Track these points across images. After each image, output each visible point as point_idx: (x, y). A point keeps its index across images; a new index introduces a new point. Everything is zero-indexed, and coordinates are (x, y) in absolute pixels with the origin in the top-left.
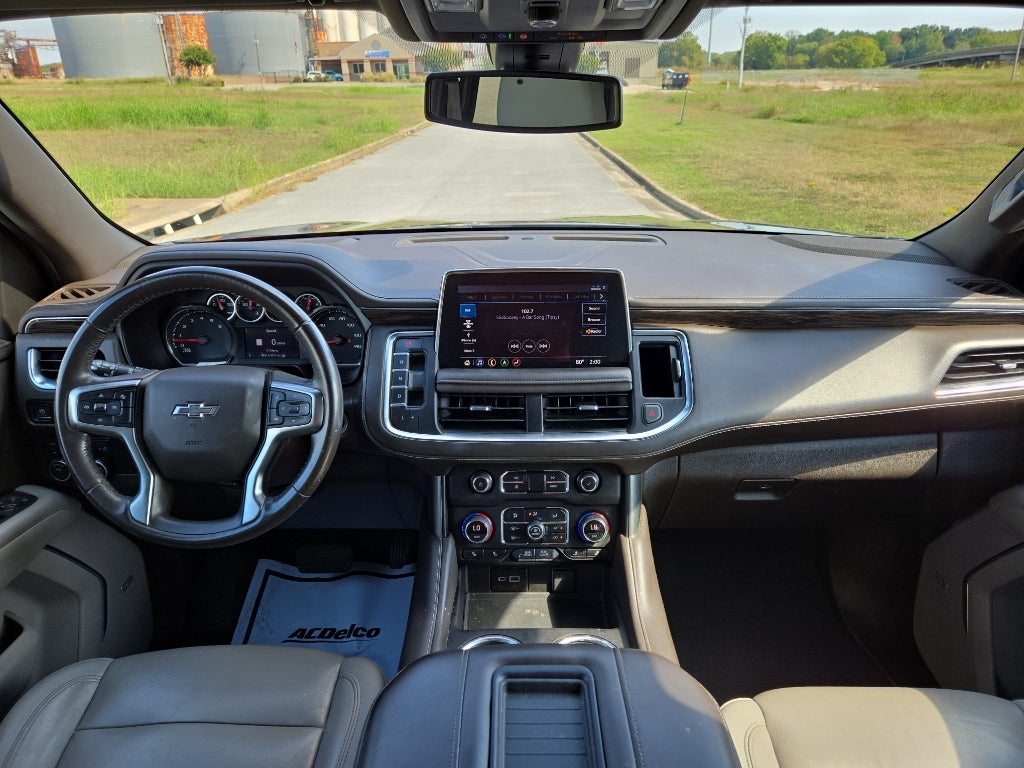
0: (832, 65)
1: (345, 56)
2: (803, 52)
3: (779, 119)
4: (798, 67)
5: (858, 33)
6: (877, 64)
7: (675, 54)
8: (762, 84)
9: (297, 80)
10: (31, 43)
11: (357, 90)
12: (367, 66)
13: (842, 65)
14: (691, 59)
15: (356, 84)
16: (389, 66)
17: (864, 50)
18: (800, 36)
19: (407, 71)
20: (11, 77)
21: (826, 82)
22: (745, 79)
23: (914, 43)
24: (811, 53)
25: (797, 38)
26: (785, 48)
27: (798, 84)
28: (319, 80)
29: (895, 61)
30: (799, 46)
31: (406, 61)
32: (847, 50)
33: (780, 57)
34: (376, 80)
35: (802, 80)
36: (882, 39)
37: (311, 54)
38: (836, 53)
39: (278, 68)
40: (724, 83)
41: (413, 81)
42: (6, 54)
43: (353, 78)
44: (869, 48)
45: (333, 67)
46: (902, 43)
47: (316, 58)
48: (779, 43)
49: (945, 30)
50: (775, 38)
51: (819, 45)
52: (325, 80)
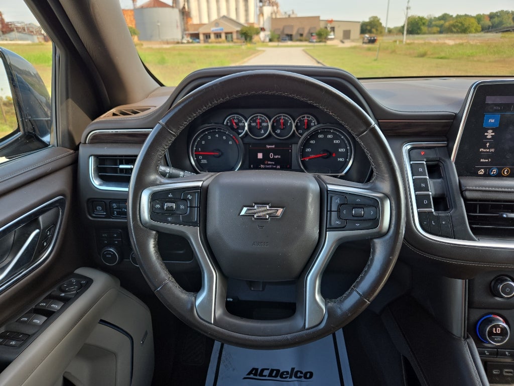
0: (452, 32)
1: (201, 31)
2: (437, 26)
3: (429, 57)
4: (434, 33)
5: (466, 15)
6: (477, 31)
7: (369, 28)
8: (416, 42)
9: (178, 43)
11: (207, 47)
12: (212, 36)
13: (458, 32)
14: (377, 30)
15: (207, 45)
16: (223, 36)
17: (469, 25)
18: (435, 18)
19: (232, 37)
20: (43, 42)
21: (450, 41)
22: (407, 39)
23: (496, 20)
24: (441, 26)
25: (433, 18)
26: (427, 24)
27: (435, 42)
28: (188, 42)
29: (486, 29)
30: (434, 23)
31: (231, 33)
32: (460, 25)
33: (424, 29)
34: (217, 43)
35: (437, 40)
36: (479, 18)
37: (185, 30)
38: (454, 26)
39: (169, 37)
40: (395, 41)
41: (235, 43)
43: (205, 41)
44: (472, 23)
45: (196, 36)
46: (490, 20)
47: (187, 32)
48: (423, 21)
50: (421, 19)
51: (445, 22)
52: (192, 43)
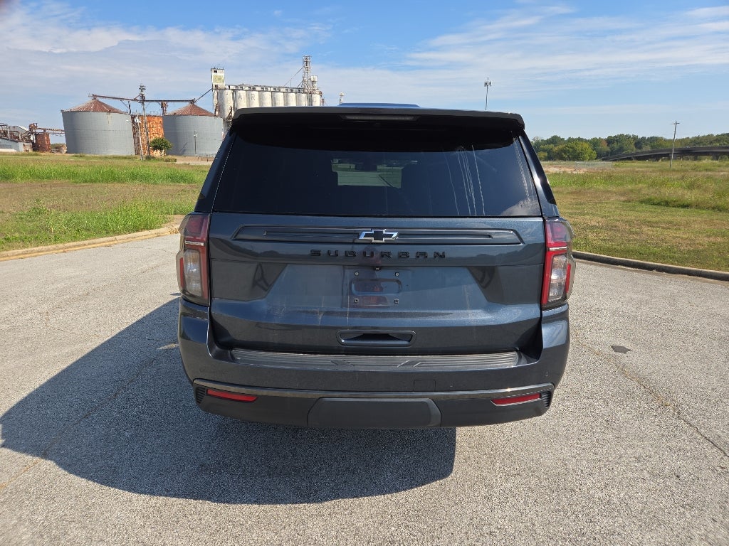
0: (561, 158)
2: (544, 151)
5: (579, 139)
6: (591, 159)
10: (47, 131)
17: (582, 150)
18: (542, 140)
20: (31, 151)
23: (616, 146)
24: (549, 151)
25: (540, 141)
29: (602, 156)
30: (542, 147)
32: (571, 150)
36: (595, 143)
38: (565, 152)
42: (29, 137)
44: (586, 148)
46: (608, 146)
49: (635, 138)
51: (555, 146)
